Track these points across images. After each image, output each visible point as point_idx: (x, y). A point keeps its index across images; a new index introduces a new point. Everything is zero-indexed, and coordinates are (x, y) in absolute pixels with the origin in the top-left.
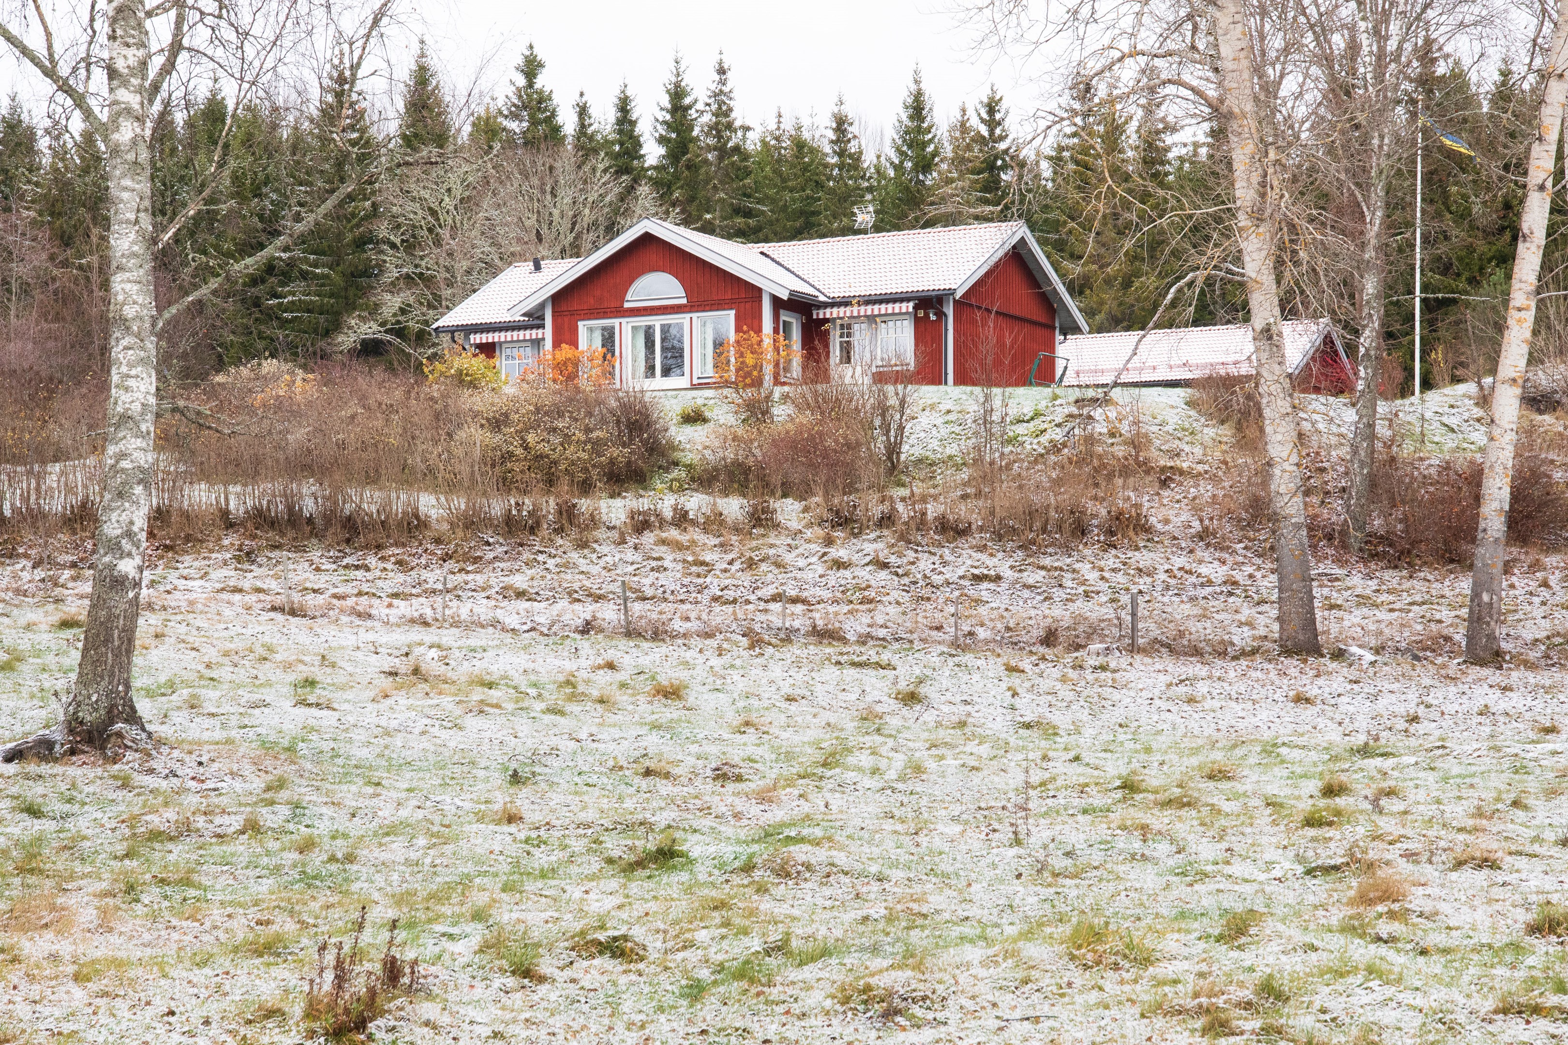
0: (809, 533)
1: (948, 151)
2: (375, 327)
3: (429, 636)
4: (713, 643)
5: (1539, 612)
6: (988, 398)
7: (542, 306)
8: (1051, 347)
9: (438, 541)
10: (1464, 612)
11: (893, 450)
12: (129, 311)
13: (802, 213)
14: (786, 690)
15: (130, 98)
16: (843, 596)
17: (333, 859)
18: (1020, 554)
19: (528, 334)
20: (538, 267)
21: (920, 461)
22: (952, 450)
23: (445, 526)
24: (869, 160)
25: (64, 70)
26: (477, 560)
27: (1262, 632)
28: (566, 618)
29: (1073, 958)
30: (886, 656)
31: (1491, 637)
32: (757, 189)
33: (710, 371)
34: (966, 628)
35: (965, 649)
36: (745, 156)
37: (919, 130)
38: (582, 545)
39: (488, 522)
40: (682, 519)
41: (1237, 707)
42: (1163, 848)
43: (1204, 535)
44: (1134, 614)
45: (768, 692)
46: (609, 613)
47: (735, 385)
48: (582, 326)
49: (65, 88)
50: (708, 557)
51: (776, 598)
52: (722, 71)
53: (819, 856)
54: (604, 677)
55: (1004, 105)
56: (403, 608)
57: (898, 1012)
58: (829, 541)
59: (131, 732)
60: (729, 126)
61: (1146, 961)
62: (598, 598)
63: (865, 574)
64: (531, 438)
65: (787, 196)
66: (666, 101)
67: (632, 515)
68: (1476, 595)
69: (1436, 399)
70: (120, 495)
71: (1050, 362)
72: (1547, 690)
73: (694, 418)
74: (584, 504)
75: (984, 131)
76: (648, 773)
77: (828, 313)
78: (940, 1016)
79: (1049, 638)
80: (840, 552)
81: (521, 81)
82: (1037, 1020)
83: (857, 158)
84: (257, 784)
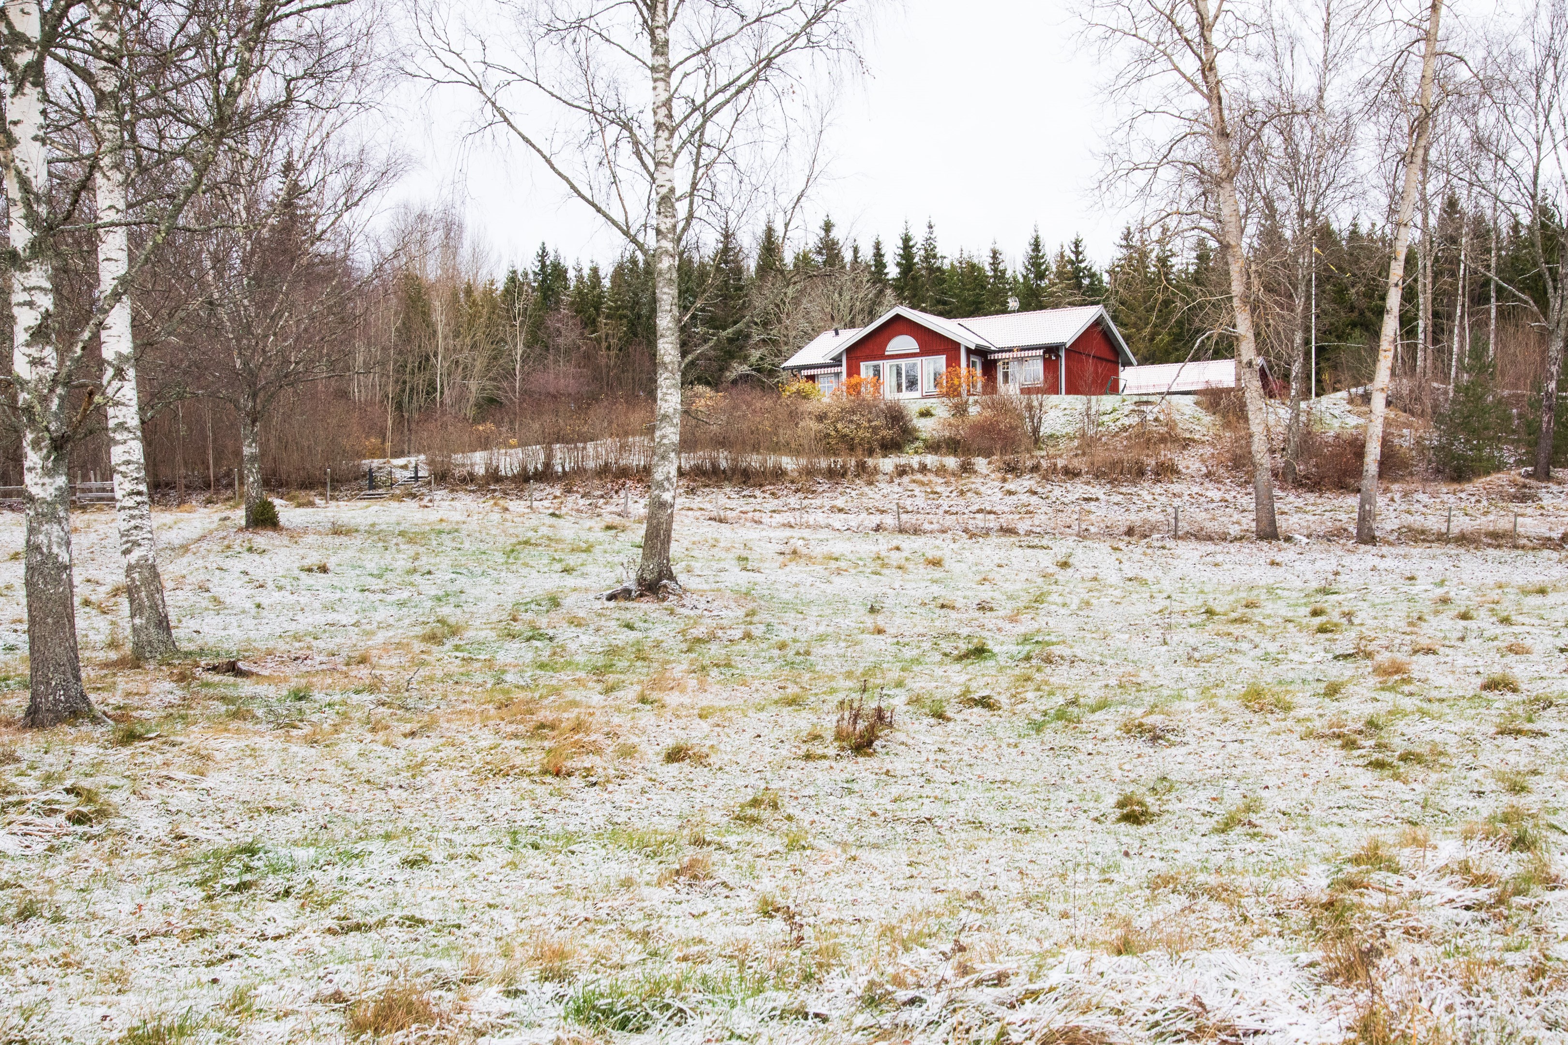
0: (993, 476)
1: (1054, 268)
2: (746, 367)
3: (796, 533)
4: (949, 535)
5: (1393, 515)
6: (1089, 401)
7: (841, 354)
8: (1117, 373)
9: (792, 482)
10: (1355, 516)
11: (1036, 430)
12: (667, 359)
13: (974, 302)
14: (997, 561)
15: (667, 245)
16: (1016, 510)
17: (798, 653)
18: (1108, 486)
19: (833, 370)
20: (837, 334)
21: (1051, 436)
22: (1069, 429)
23: (796, 474)
24: (1009, 274)
25: (632, 232)
26: (814, 492)
27: (1245, 527)
28: (866, 523)
29: (1247, 707)
30: (1044, 542)
31: (1370, 529)
32: (951, 288)
33: (932, 389)
34: (1084, 527)
35: (1085, 538)
36: (943, 272)
37: (1037, 257)
38: (870, 483)
39: (819, 471)
40: (923, 469)
41: (1242, 568)
42: (1244, 646)
43: (1208, 475)
44: (1176, 518)
45: (987, 562)
46: (889, 520)
47: (947, 395)
48: (863, 365)
49: (634, 240)
50: (938, 489)
51: (980, 511)
52: (930, 227)
53: (1067, 652)
54: (895, 555)
55: (1083, 244)
56: (778, 518)
57: (1160, 738)
58: (1004, 480)
59: (672, 585)
60: (935, 257)
61: (1287, 708)
62: (882, 512)
63: (1025, 498)
64: (839, 426)
65: (966, 293)
66: (900, 244)
67: (897, 467)
68: (1362, 506)
69: (1327, 400)
70: (663, 458)
71: (1116, 382)
72: (1405, 556)
73: (926, 414)
74: (870, 462)
75: (1073, 257)
76: (943, 606)
77: (997, 356)
78: (1185, 740)
79: (1130, 532)
80: (1009, 486)
81: (822, 234)
82: (1241, 742)
83: (1003, 272)
84: (741, 613)
